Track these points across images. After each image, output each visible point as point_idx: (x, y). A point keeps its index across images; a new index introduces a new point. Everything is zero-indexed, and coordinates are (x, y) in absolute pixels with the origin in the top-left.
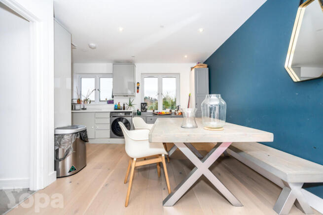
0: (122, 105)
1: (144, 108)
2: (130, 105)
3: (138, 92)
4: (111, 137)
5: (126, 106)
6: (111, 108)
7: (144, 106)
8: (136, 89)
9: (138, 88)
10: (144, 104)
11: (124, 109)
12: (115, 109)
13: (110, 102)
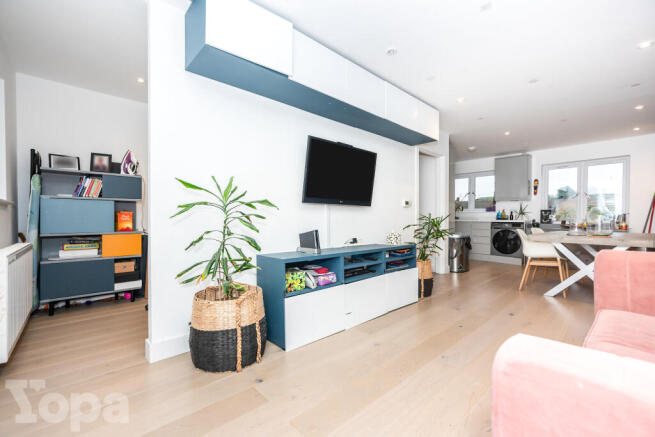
0: (508, 214)
1: (547, 217)
2: (522, 213)
3: (535, 193)
4: (492, 253)
5: (514, 214)
6: (492, 217)
7: (546, 216)
8: (533, 188)
9: (536, 188)
10: (546, 211)
11: (512, 218)
12: (498, 219)
13: (491, 209)
